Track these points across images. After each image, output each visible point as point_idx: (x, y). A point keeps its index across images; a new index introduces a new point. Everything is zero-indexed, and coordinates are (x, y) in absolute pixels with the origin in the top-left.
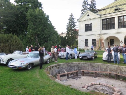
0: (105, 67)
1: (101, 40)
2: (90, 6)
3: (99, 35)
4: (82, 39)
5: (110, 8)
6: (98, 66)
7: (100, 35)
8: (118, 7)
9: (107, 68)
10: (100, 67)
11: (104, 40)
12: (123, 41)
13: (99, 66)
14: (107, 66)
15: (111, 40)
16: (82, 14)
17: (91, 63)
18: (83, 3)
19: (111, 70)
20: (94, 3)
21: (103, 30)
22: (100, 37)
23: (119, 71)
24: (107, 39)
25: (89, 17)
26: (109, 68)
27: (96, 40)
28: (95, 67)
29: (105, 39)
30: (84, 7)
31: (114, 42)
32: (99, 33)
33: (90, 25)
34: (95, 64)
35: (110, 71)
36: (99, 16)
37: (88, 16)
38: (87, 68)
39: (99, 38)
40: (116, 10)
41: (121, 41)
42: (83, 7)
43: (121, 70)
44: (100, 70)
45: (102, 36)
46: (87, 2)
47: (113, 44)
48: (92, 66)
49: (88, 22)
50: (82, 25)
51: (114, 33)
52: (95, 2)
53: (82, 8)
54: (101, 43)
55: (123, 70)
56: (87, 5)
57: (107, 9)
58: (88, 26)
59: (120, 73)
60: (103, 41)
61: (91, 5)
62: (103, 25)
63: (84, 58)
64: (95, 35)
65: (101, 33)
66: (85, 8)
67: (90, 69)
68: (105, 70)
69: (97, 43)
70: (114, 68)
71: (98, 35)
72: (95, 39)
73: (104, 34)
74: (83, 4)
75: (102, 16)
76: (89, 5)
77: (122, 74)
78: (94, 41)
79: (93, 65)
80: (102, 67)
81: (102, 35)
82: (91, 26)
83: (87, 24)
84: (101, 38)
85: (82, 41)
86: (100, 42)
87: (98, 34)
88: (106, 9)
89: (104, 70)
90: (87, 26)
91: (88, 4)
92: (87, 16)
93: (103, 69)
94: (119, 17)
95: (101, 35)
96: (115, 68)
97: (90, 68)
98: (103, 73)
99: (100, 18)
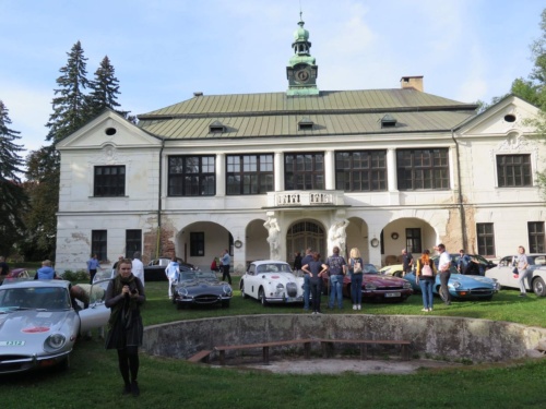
0: (287, 325)
1: (162, 234)
2: (94, 91)
3: (156, 216)
4: (77, 227)
5: (186, 117)
6: (262, 325)
7: (160, 213)
8: (221, 120)
9: (292, 328)
10: (271, 327)
11: (174, 235)
12: (243, 240)
13: (267, 326)
14: (295, 321)
15: (191, 234)
16: (54, 116)
17: (240, 316)
18: (64, 69)
19: (305, 332)
20: (110, 83)
21: (169, 195)
22: (159, 225)
23: (330, 331)
24: (184, 233)
25: (115, 140)
26: (301, 327)
27: (143, 232)
28: (253, 329)
29: (179, 230)
30: (68, 87)
31: (203, 242)
32: (157, 209)
33: (118, 171)
34: (253, 318)
35: (304, 336)
36: (157, 143)
37: (111, 132)
38: (227, 336)
39: (156, 225)
40: (213, 129)
41: (238, 241)
42: (62, 88)
43: (336, 327)
44: (269, 339)
45: (168, 220)
46: (83, 72)
47: (200, 252)
48: (245, 328)
49: (109, 158)
50: (75, 166)
51: (213, 212)
52: (115, 80)
53: (57, 91)
54: (164, 246)
55: (341, 325)
56: (80, 87)
57: (175, 117)
58: (108, 172)
59: (333, 337)
60: (170, 239)
61: (98, 87)
62: (170, 176)
63: (204, 300)
64: (139, 214)
65: (163, 208)
66: (71, 93)
67: (237, 339)
68: (288, 334)
69: (145, 247)
70: (314, 323)
71: (150, 216)
72: (140, 231)
73: (175, 212)
74: (63, 74)
75: (168, 144)
76: (92, 86)
77: (340, 338)
78: (133, 237)
79: (246, 323)
80: (276, 327)
81: (169, 217)
82: (124, 175)
83: (104, 168)
84: (162, 226)
85: (74, 236)
86: (161, 244)
87: (152, 212)
88: (169, 118)
89: (285, 335)
90: (103, 172)
91: (84, 81)
93: (282, 333)
94: (227, 155)
95: (162, 217)
96: (319, 322)
97: (236, 334)
98: (280, 346)
99: (162, 148)
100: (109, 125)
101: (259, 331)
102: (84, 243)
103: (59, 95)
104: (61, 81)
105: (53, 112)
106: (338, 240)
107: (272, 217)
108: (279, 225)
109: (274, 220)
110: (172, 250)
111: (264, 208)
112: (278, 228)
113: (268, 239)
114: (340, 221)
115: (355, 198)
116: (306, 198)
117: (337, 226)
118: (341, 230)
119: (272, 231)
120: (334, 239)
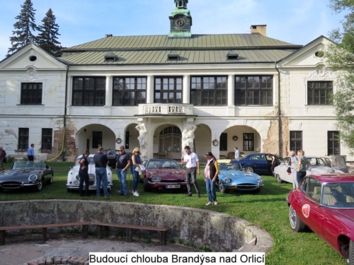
0: (73, 209)
1: (67, 132)
2: (41, 33)
3: (63, 119)
4: (8, 126)
5: (95, 50)
6: (52, 208)
7: (65, 117)
8: (114, 52)
9: (77, 212)
10: (59, 210)
11: (75, 133)
12: (123, 138)
13: (56, 209)
14: (80, 205)
15: (94, 132)
16: (12, 49)
17: (31, 201)
18: (19, 17)
19: (88, 216)
20: (52, 27)
21: (73, 104)
22: (65, 125)
23: (107, 216)
24: (85, 130)
25: (36, 64)
26: (84, 212)
27: (53, 130)
28: (43, 211)
29: (78, 129)
30: (21, 30)
31: (101, 138)
32: (64, 114)
33: (38, 87)
34: (43, 203)
35: (86, 219)
37: (33, 59)
38: (19, 217)
39: (62, 126)
40: (107, 59)
42: (17, 30)
43: (112, 213)
44: (57, 220)
45: (71, 122)
46: (33, 19)
48: (35, 211)
49: (31, 77)
50: (9, 83)
52: (56, 25)
53: (14, 32)
54: (68, 141)
55: (117, 212)
56: (31, 28)
57: (87, 51)
58: (31, 87)
59: (110, 221)
60: (72, 136)
61: (44, 30)
62: (74, 91)
63: (10, 186)
64: (51, 117)
65: (68, 114)
66: (22, 34)
67: (28, 219)
68: (73, 217)
69: (55, 141)
70: (95, 208)
71: (58, 119)
72: (51, 129)
73: (76, 117)
74: (18, 20)
75: (72, 68)
76: (38, 29)
77: (116, 223)
78: (47, 133)
79: (37, 206)
80: (63, 210)
81: (72, 120)
82: (41, 90)
83: (28, 84)
84: (67, 127)
85: (7, 131)
86: (65, 139)
87: (59, 116)
88: (84, 51)
89: (70, 217)
90: (28, 87)
91: (34, 26)
92: (27, 58)
93: (68, 216)
94: (114, 78)
95: (67, 120)
96: (99, 208)
97: (28, 215)
98: (66, 227)
99: (68, 71)
100: (32, 54)
101: (47, 213)
102: (13, 136)
103: (16, 35)
104: (17, 25)
105: (11, 47)
106: (188, 140)
109: (143, 125)
110: (73, 143)
111: (135, 116)
112: (145, 130)
113: (138, 138)
114: (190, 126)
116: (164, 109)
117: (188, 130)
118: (190, 133)
119: (141, 132)
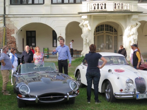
1: (7, 32)
3: (2, 18)
7: (4, 16)
11: (15, 32)
21: (11, 4)
22: (5, 25)
24: (21, 30)
31: (35, 37)
32: (3, 14)
39: (2, 25)
41: (60, 37)
45: (11, 21)
47: (33, 44)
51: (43, 16)
54: (8, 40)
60: (12, 35)
65: (7, 13)
73: (15, 16)
81: (12, 19)
84: (7, 26)
86: (6, 39)
95: (7, 19)
106: (132, 37)
107: (85, 20)
108: (90, 25)
109: (87, 22)
110: (14, 42)
111: (79, 13)
112: (89, 28)
113: (82, 36)
114: (134, 23)
115: (143, 7)
117: (132, 27)
118: (134, 30)
119: (85, 30)
120: (129, 36)
